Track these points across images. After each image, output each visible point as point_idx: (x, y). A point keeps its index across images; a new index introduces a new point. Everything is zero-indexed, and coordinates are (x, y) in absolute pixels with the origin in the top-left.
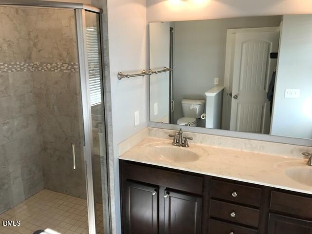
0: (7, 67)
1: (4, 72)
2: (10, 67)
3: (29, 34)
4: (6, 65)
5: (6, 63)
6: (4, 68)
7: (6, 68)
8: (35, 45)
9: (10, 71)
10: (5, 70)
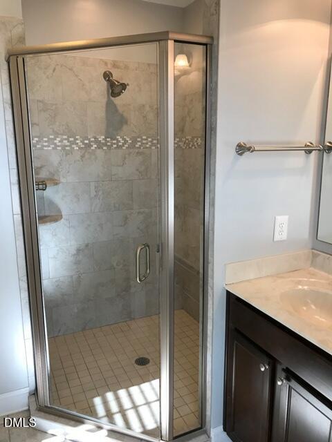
0: (151, 142)
1: (147, 148)
2: (155, 142)
3: (185, 99)
4: (150, 139)
5: (149, 137)
6: (147, 143)
7: (150, 144)
8: (189, 112)
9: (153, 148)
10: (148, 146)
